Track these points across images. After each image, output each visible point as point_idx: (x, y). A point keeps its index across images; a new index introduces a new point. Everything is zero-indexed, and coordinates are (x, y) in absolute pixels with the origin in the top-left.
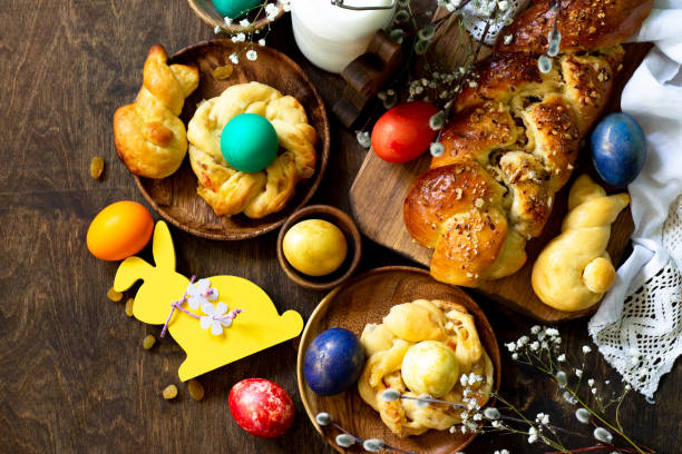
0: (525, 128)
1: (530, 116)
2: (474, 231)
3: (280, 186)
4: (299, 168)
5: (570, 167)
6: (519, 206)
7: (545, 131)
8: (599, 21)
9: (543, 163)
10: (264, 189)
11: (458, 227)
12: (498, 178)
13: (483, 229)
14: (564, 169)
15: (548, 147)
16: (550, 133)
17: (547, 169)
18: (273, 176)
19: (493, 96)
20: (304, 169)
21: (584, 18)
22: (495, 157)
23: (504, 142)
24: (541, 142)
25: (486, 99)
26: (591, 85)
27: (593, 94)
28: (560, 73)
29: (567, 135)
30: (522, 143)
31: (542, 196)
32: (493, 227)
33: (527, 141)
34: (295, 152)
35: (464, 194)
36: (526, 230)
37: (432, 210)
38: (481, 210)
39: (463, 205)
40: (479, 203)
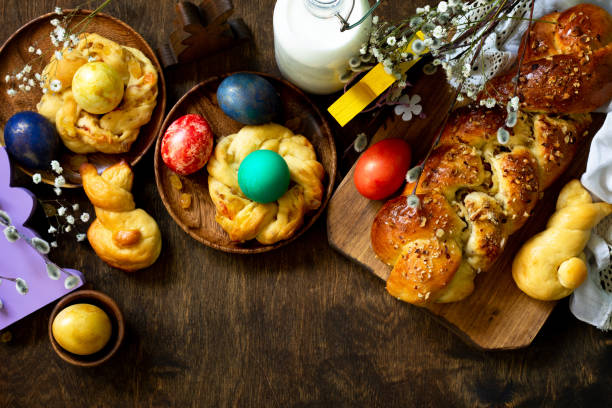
0: (492, 173)
1: (498, 163)
2: (431, 258)
3: (290, 216)
4: (307, 200)
5: (526, 214)
6: (474, 241)
7: (510, 179)
8: (574, 89)
9: (502, 207)
10: (275, 218)
11: (418, 251)
12: (461, 214)
13: (439, 257)
14: (520, 214)
15: (509, 194)
16: (513, 182)
17: (506, 213)
18: (284, 207)
19: (468, 140)
20: (312, 201)
21: (560, 85)
22: (461, 194)
23: (471, 182)
24: (504, 189)
25: (461, 141)
26: (557, 145)
27: (558, 153)
28: (532, 129)
29: (528, 186)
30: (487, 186)
31: (496, 236)
32: (448, 256)
33: (491, 185)
34: (305, 186)
35: (427, 223)
36: (478, 264)
37: (397, 233)
38: (440, 240)
39: (426, 232)
40: (440, 233)
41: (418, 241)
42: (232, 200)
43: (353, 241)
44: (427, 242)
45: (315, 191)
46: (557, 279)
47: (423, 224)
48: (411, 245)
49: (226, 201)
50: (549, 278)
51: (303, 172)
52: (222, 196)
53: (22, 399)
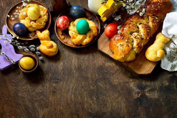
0: (139, 29)
1: (140, 26)
2: (124, 46)
3: (90, 37)
5: (148, 38)
6: (135, 44)
7: (143, 29)
8: (158, 8)
10: (86, 38)
11: (121, 45)
12: (131, 37)
13: (126, 46)
14: (146, 38)
15: (143, 32)
16: (144, 29)
17: (143, 37)
18: (88, 35)
19: (133, 20)
20: (95, 34)
21: (155, 7)
22: (131, 33)
23: (134, 30)
24: (142, 31)
25: (131, 21)
26: (155, 22)
28: (149, 19)
29: (148, 30)
31: (141, 42)
32: (128, 46)
33: (139, 32)
34: (93, 30)
35: (123, 38)
36: (136, 50)
37: (116, 41)
38: (126, 42)
39: (122, 41)
40: (126, 40)
41: (121, 43)
42: (75, 34)
43: (104, 48)
44: (123, 43)
45: (95, 31)
46: (157, 55)
47: (122, 38)
48: (119, 44)
49: (73, 35)
50: (154, 54)
51: (92, 27)
52: (72, 34)
53: (18, 88)
